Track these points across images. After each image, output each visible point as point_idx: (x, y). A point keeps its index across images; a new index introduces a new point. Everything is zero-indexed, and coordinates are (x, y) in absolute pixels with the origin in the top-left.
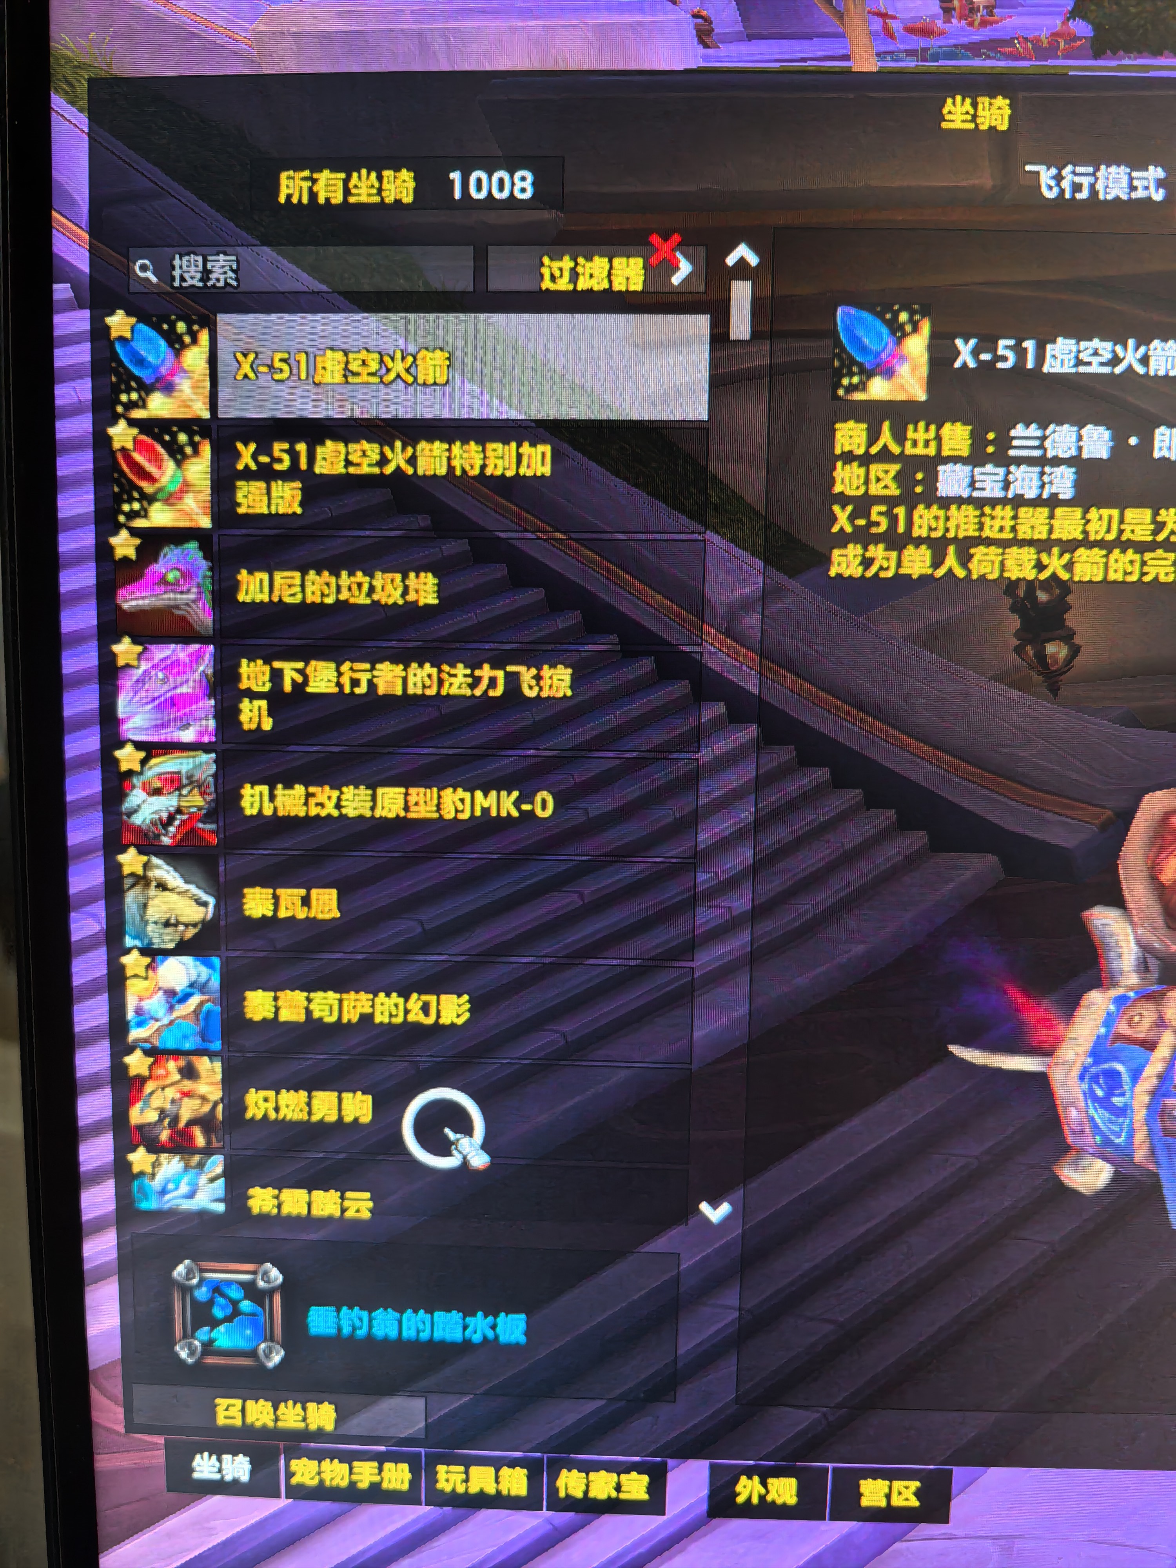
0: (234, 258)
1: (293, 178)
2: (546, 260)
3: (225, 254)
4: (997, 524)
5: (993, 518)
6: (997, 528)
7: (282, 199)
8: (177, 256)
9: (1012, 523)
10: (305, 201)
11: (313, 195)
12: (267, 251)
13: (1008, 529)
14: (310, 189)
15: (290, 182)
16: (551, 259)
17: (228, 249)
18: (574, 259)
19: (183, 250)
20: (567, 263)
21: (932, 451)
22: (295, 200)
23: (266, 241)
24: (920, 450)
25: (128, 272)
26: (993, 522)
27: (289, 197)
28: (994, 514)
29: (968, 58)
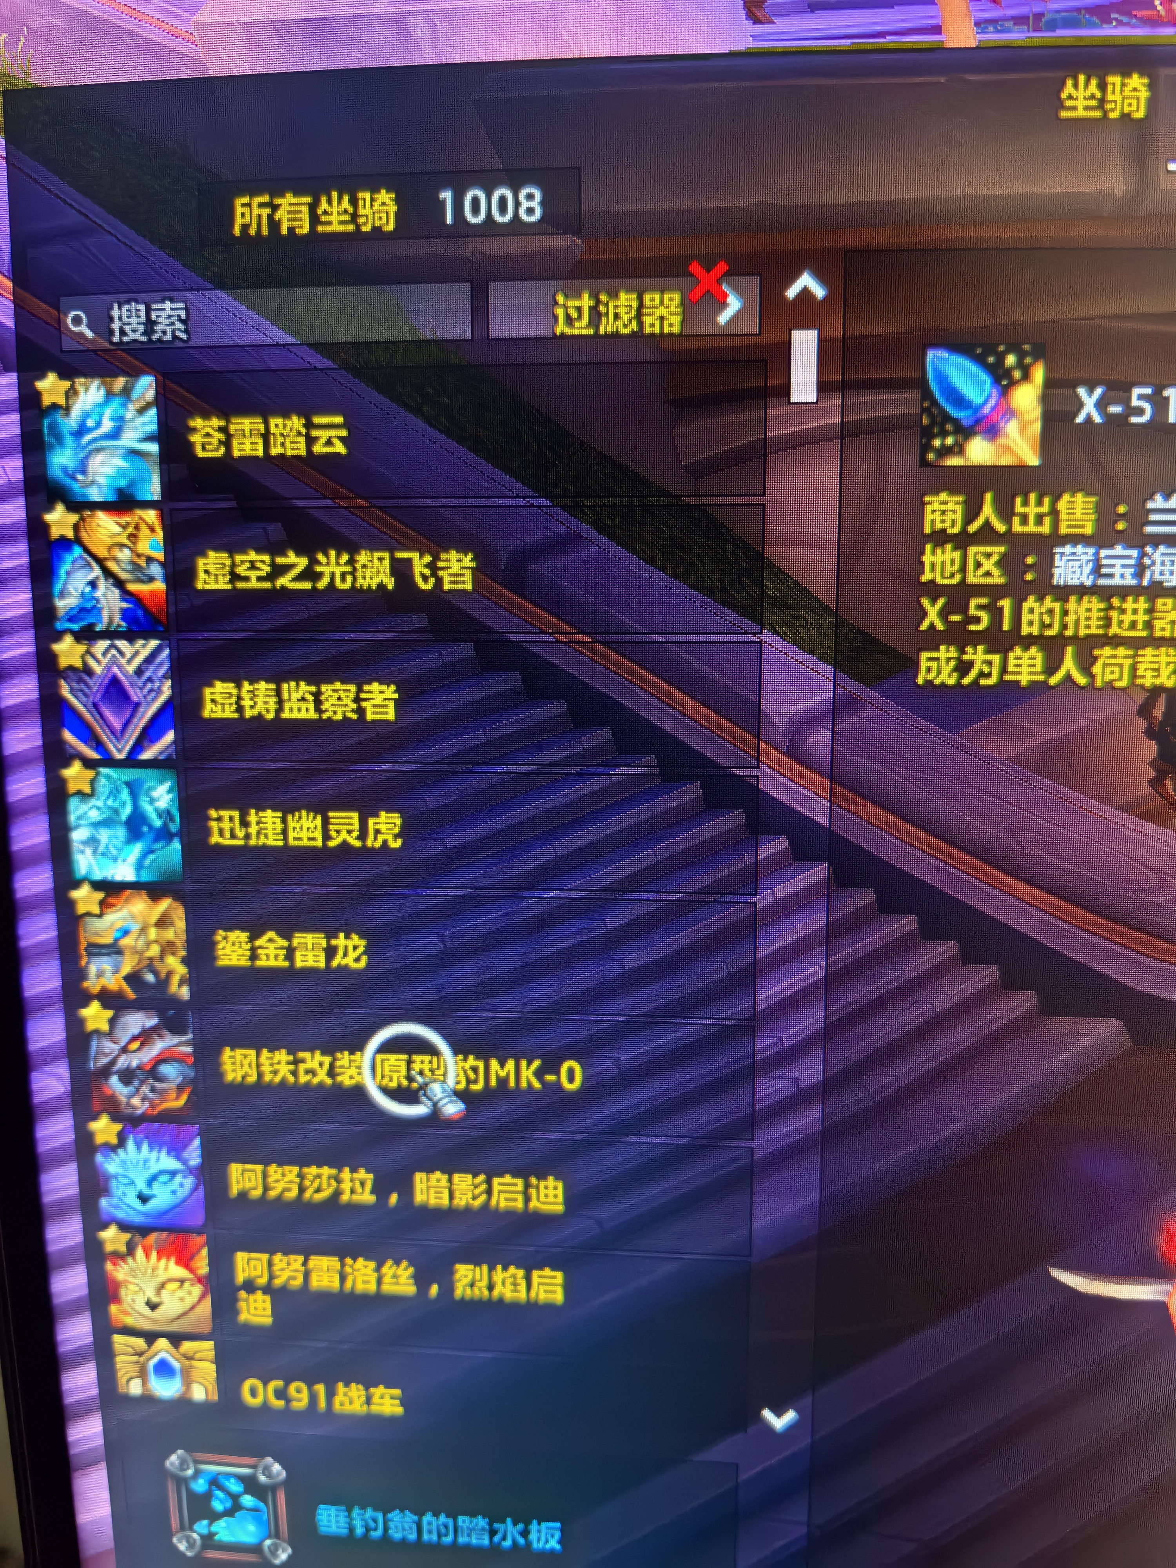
0: (182, 305)
1: (249, 205)
2: (560, 298)
3: (172, 300)
4: (1128, 618)
5: (1123, 611)
6: (1126, 625)
7: (237, 231)
8: (116, 306)
9: (1146, 618)
10: (265, 231)
11: (274, 225)
12: (222, 296)
13: (1140, 626)
14: (270, 217)
15: (247, 210)
16: (566, 296)
17: (174, 294)
18: (595, 296)
19: (123, 297)
20: (586, 302)
21: (1046, 529)
22: (252, 231)
23: (220, 284)
24: (1031, 528)
25: (59, 323)
26: (1122, 617)
27: (245, 227)
28: (1124, 606)
29: (1093, 26)
